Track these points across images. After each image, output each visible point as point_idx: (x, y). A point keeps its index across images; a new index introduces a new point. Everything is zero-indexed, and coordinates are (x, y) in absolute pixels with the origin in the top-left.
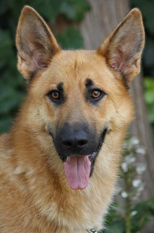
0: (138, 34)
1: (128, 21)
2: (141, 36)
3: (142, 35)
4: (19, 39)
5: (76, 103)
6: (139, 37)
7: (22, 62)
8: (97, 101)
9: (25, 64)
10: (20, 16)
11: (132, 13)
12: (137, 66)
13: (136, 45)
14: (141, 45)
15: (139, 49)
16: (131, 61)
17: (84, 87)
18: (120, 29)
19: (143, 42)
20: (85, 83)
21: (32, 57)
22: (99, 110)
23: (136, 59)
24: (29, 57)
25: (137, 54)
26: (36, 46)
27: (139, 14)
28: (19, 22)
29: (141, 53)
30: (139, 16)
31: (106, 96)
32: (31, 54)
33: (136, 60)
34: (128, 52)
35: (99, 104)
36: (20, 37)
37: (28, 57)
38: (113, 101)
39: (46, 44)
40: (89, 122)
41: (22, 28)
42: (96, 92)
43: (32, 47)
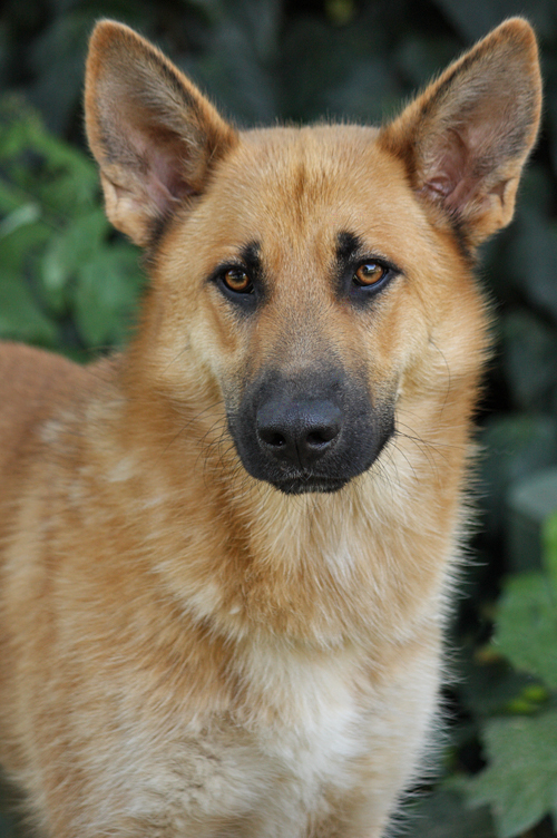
0: (522, 99)
1: (487, 56)
2: (527, 107)
3: (532, 104)
4: (97, 130)
5: (302, 308)
6: (522, 110)
7: (119, 196)
8: (372, 295)
9: (128, 200)
10: (86, 57)
11: (505, 32)
12: (502, 202)
13: (511, 134)
14: (526, 137)
15: (518, 148)
16: (489, 181)
17: (330, 258)
18: (459, 78)
19: (532, 125)
20: (334, 245)
21: (146, 173)
22: (374, 323)
23: (504, 177)
24: (139, 176)
25: (508, 163)
26: (151, 136)
27: (528, 36)
28: (89, 76)
29: (522, 161)
30: (529, 43)
31: (399, 279)
32: (143, 166)
33: (504, 183)
34: (483, 150)
35: (375, 305)
36: (99, 122)
37: (135, 178)
38: (422, 301)
39: (185, 128)
40: (347, 362)
41: (100, 92)
42: (370, 268)
43: (139, 143)
